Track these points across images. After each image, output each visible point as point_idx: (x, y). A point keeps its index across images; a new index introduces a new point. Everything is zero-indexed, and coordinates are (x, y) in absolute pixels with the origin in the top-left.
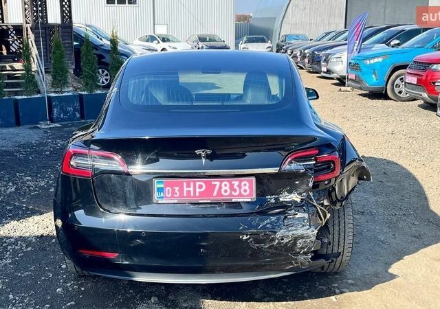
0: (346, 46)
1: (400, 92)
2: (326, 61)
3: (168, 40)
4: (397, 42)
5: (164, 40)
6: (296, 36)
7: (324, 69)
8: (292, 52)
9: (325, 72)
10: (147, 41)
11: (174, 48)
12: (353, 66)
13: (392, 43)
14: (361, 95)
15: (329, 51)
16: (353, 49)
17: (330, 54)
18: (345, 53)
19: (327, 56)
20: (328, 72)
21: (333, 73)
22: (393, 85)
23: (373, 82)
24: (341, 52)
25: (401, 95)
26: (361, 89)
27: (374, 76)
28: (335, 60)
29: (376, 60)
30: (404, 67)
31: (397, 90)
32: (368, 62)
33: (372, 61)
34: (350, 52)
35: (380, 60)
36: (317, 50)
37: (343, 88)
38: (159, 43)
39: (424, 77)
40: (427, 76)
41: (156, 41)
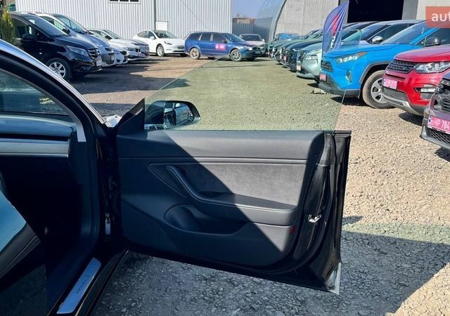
1: (378, 97)
2: (301, 58)
4: (379, 38)
5: (161, 36)
7: (299, 68)
8: (276, 50)
11: (169, 44)
13: (373, 40)
14: (334, 99)
17: (305, 51)
18: (321, 50)
19: (302, 54)
20: (303, 71)
21: (307, 73)
22: (369, 88)
23: (347, 84)
24: (317, 49)
25: (379, 101)
28: (310, 58)
29: (350, 58)
30: (382, 67)
31: (374, 95)
32: (341, 60)
33: (346, 60)
35: (355, 58)
36: (295, 47)
37: (316, 90)
38: (155, 38)
39: (406, 81)
40: (410, 79)
41: (153, 37)
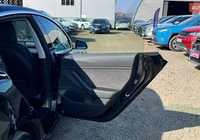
0: (153, 24)
1: (175, 47)
2: (144, 31)
5: (83, 21)
6: (140, 21)
7: (143, 35)
10: (77, 21)
11: (87, 24)
12: (154, 33)
13: (175, 23)
14: (158, 47)
17: (146, 27)
18: (153, 27)
19: (144, 29)
20: (145, 36)
22: (172, 43)
23: (162, 41)
24: (150, 27)
25: (176, 48)
26: (156, 44)
27: (163, 38)
28: (148, 30)
29: (164, 30)
30: (176, 34)
32: (160, 31)
33: (162, 31)
35: (166, 30)
36: (143, 26)
37: (150, 44)
38: (81, 21)
39: (185, 39)
40: (187, 39)
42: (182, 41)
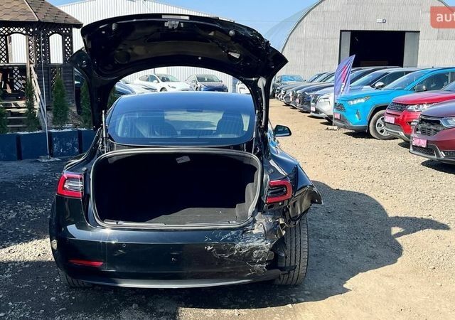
0: (333, 88)
1: (382, 131)
2: (315, 101)
3: (168, 80)
4: (381, 84)
5: (163, 80)
6: (291, 77)
7: (313, 109)
8: (285, 93)
9: (313, 112)
10: (148, 80)
11: (173, 87)
12: (339, 107)
13: (376, 85)
14: (346, 133)
15: (318, 92)
16: (340, 91)
17: (318, 95)
18: (333, 94)
19: (316, 96)
20: (317, 111)
21: (321, 113)
22: (375, 124)
23: (356, 121)
24: (329, 93)
25: (382, 134)
26: (345, 127)
27: (357, 116)
28: (323, 100)
29: (359, 101)
30: (384, 108)
31: (378, 129)
32: (351, 102)
33: (355, 102)
34: (337, 93)
35: (363, 101)
36: (308, 91)
37: (330, 127)
38: (159, 82)
39: (401, 118)
40: (404, 116)
41: (156, 81)
42: (396, 120)
